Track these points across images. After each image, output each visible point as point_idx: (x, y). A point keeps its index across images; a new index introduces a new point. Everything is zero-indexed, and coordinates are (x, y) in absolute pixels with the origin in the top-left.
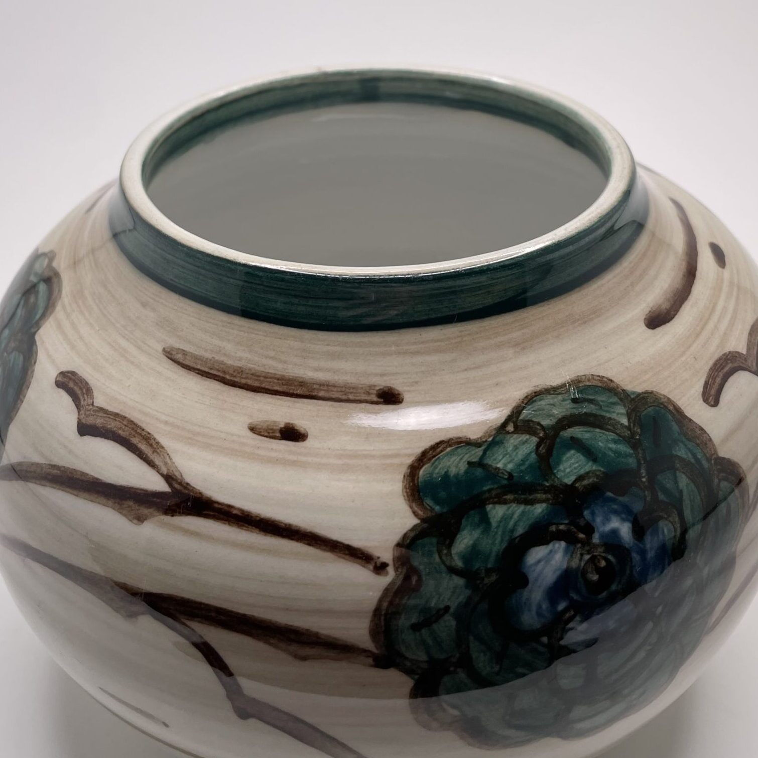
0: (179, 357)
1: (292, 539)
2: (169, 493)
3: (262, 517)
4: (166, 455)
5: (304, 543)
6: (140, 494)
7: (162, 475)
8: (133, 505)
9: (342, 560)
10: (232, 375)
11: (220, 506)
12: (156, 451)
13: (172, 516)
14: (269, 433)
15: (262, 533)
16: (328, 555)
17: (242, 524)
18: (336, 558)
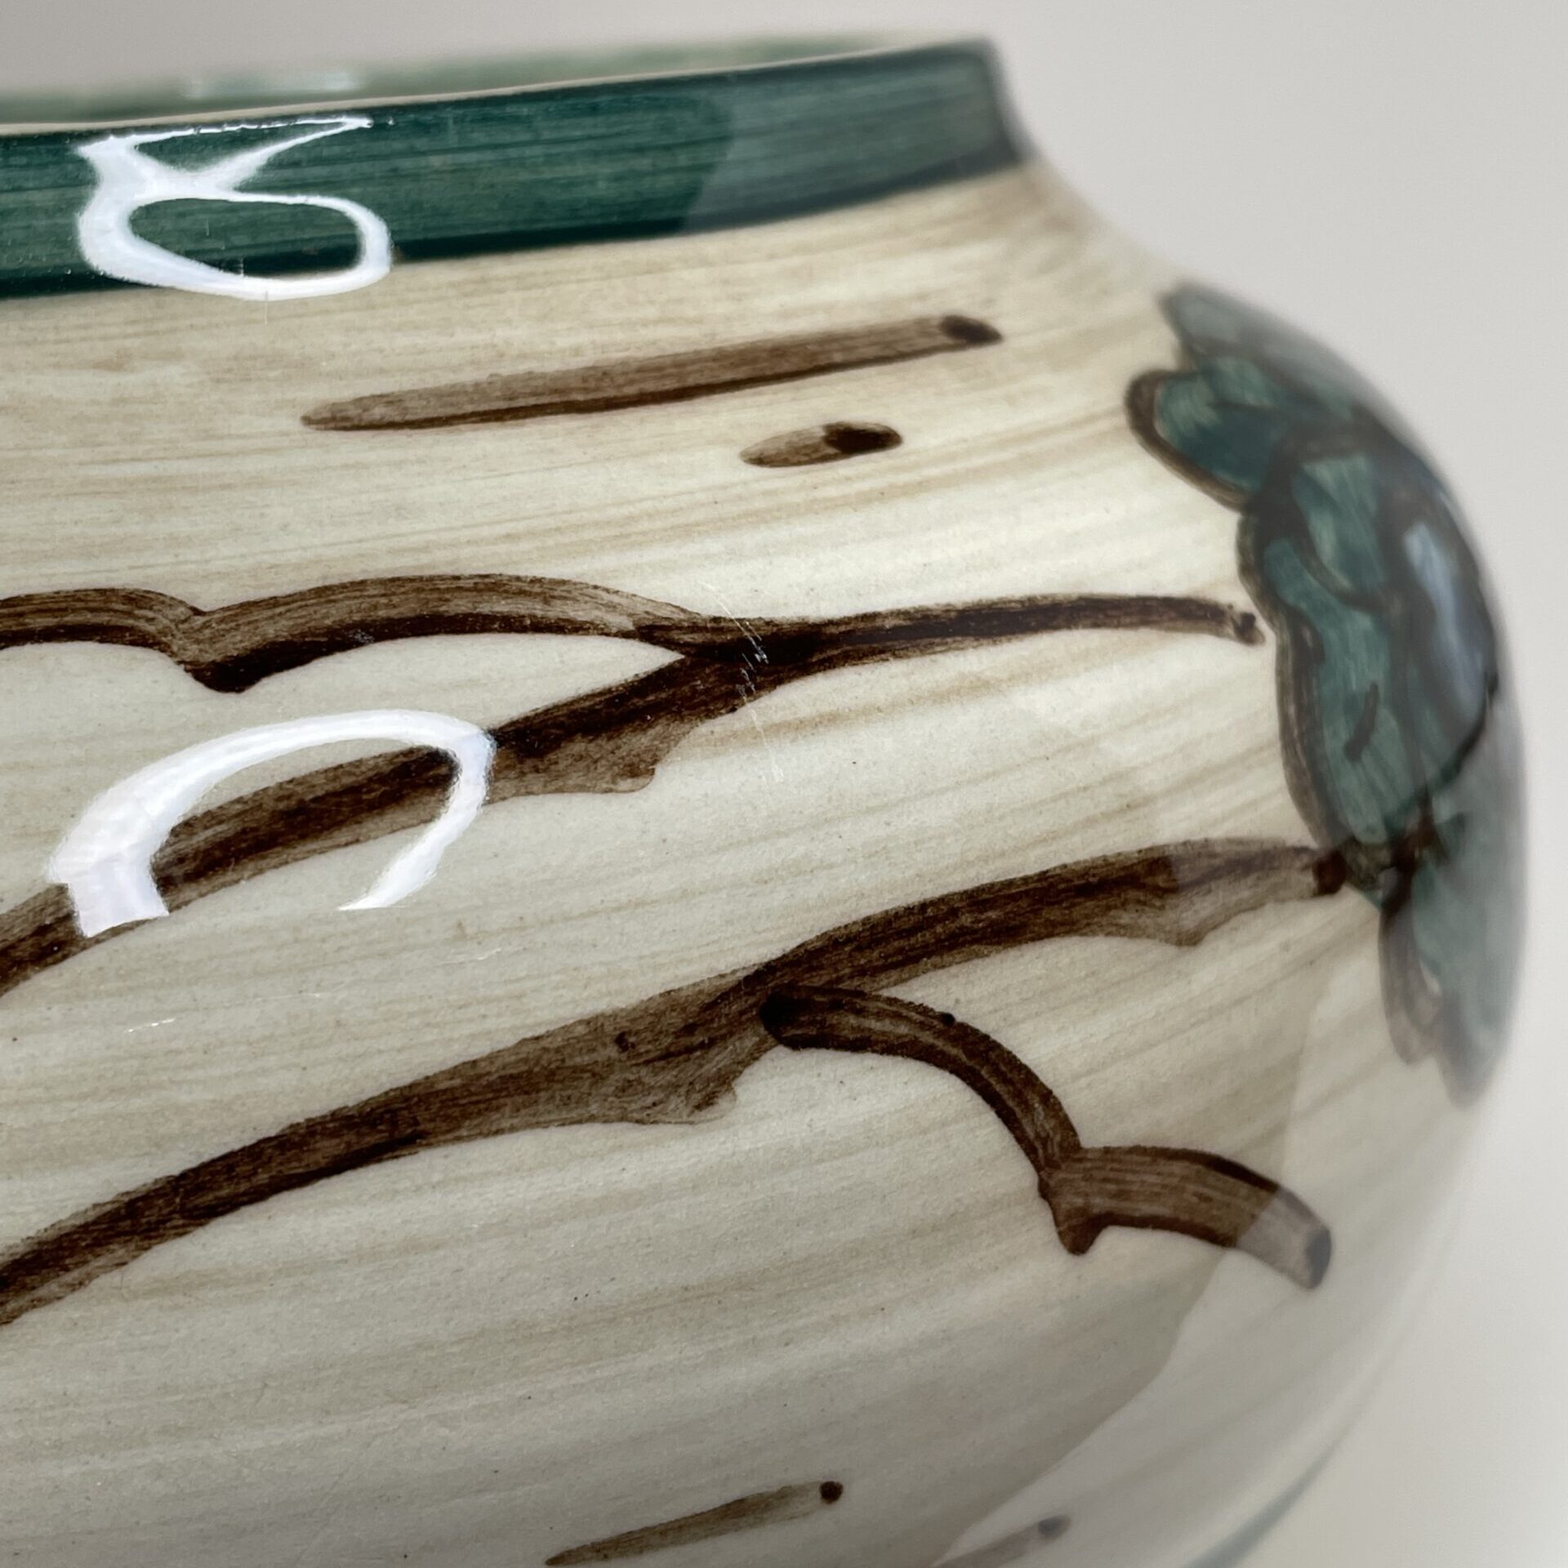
0: (378, 412)
1: (1057, 628)
2: (681, 662)
3: (960, 606)
4: (592, 592)
5: (1085, 627)
6: (592, 710)
7: (625, 635)
8: (592, 747)
9: (1179, 636)
10: (586, 390)
11: (843, 628)
12: (553, 597)
13: (733, 710)
14: (806, 455)
15: (985, 642)
16: (1145, 634)
17: (926, 641)
18: (1163, 633)
